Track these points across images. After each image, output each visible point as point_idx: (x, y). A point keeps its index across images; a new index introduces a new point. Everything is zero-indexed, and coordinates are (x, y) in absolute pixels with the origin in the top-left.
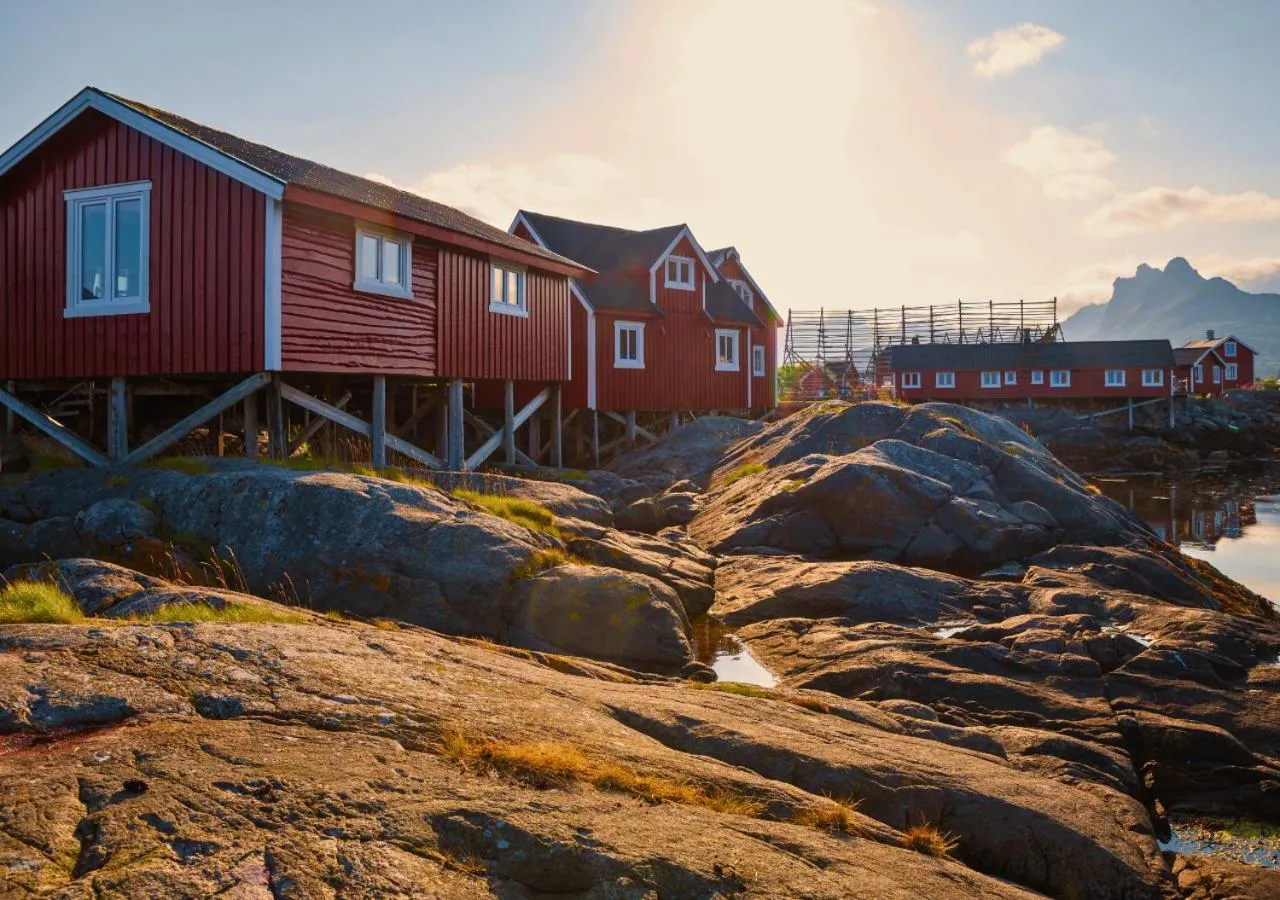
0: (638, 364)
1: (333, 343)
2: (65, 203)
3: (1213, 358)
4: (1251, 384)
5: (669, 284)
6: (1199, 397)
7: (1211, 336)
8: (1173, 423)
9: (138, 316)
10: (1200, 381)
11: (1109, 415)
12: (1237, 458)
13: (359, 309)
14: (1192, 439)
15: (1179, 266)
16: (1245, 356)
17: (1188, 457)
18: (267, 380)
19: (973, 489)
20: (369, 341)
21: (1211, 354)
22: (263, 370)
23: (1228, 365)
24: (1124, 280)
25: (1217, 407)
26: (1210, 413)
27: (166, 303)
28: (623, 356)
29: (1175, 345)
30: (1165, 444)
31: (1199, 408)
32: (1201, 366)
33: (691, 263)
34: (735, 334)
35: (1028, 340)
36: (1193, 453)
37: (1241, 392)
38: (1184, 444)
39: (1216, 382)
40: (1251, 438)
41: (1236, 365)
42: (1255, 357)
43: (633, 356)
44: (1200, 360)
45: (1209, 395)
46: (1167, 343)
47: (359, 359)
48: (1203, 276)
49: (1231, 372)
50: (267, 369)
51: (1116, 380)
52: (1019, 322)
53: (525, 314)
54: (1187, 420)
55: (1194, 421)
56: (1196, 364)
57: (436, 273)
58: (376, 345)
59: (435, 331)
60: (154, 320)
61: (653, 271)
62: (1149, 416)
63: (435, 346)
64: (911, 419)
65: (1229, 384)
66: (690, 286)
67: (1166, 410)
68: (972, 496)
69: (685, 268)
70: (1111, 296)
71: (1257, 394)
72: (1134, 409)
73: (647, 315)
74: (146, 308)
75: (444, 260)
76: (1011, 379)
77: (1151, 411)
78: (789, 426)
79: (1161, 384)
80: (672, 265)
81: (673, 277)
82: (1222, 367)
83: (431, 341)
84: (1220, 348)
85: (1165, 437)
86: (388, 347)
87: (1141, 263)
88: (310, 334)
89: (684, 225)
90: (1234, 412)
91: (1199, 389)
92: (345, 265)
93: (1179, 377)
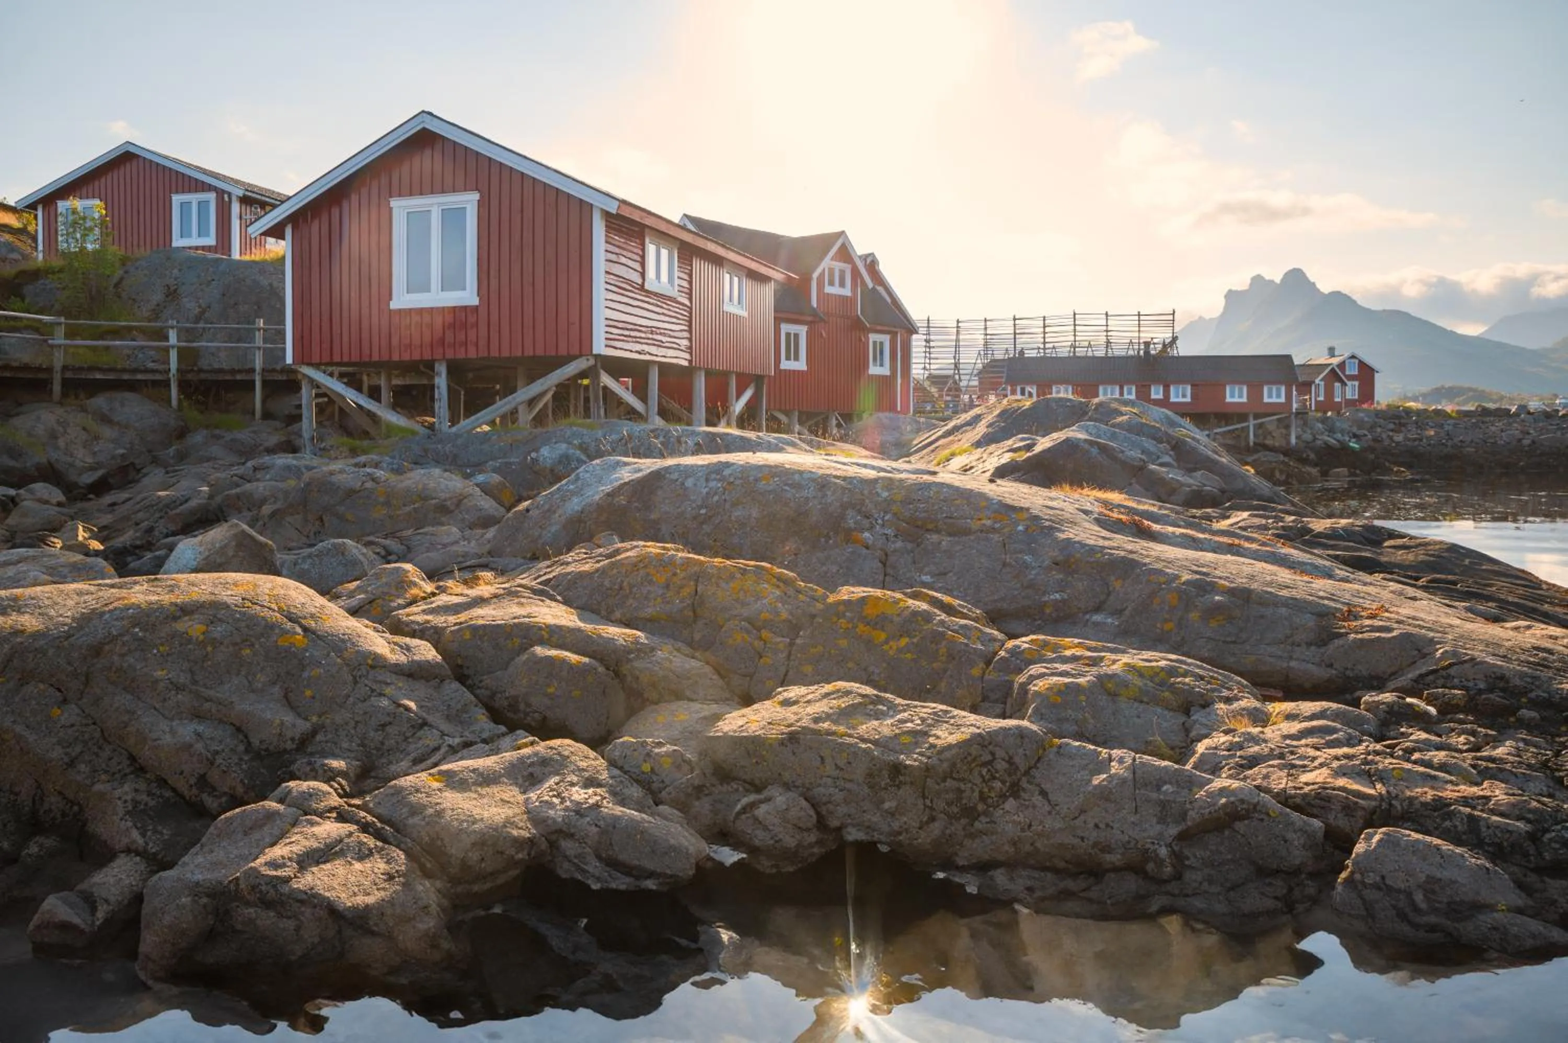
0: (801, 365)
1: (632, 333)
2: (391, 209)
3: (1335, 375)
4: (1372, 403)
5: (828, 289)
6: (1319, 415)
7: (1331, 352)
8: (1293, 440)
9: (465, 308)
10: (1321, 398)
11: (1229, 431)
12: (1356, 475)
13: (646, 306)
14: (1312, 456)
15: (1296, 277)
16: (1366, 374)
17: (1309, 474)
18: (592, 362)
19: (1161, 461)
20: (652, 333)
21: (1333, 370)
22: (591, 354)
23: (1349, 383)
24: (1236, 292)
25: (1338, 424)
26: (1331, 431)
27: (494, 296)
28: (788, 358)
29: (1297, 361)
30: (1286, 460)
31: (1320, 425)
32: (1322, 383)
33: (848, 268)
34: (886, 339)
35: (1147, 352)
36: (1314, 471)
37: (1364, 411)
38: (1305, 461)
39: (1337, 400)
40: (1372, 457)
41: (1356, 383)
42: (1376, 375)
43: (797, 358)
44: (1322, 376)
45: (1329, 414)
46: (1288, 358)
47: (646, 348)
48: (1322, 290)
49: (1352, 391)
50: (595, 352)
51: (1236, 396)
52: (1136, 334)
53: (744, 314)
54: (1308, 437)
55: (1315, 439)
56: (1317, 381)
57: (691, 276)
58: (655, 337)
59: (690, 326)
60: (483, 313)
61: (815, 275)
62: (1270, 433)
63: (690, 340)
64: (1096, 409)
65: (1350, 403)
66: (847, 292)
67: (1288, 427)
68: (1161, 465)
69: (842, 273)
70: (1221, 310)
71: (1378, 414)
72: (1254, 425)
73: (809, 319)
74: (475, 301)
75: (697, 263)
76: (1130, 393)
77: (1271, 427)
78: (977, 419)
79: (1282, 400)
80: (831, 271)
81: (831, 283)
82: (1344, 384)
83: (686, 335)
84: (1342, 365)
85: (1285, 454)
86: (664, 339)
87: (1254, 274)
88: (620, 325)
89: (843, 232)
90: (1355, 430)
91: (1322, 407)
92: (637, 266)
93: (1300, 393)
